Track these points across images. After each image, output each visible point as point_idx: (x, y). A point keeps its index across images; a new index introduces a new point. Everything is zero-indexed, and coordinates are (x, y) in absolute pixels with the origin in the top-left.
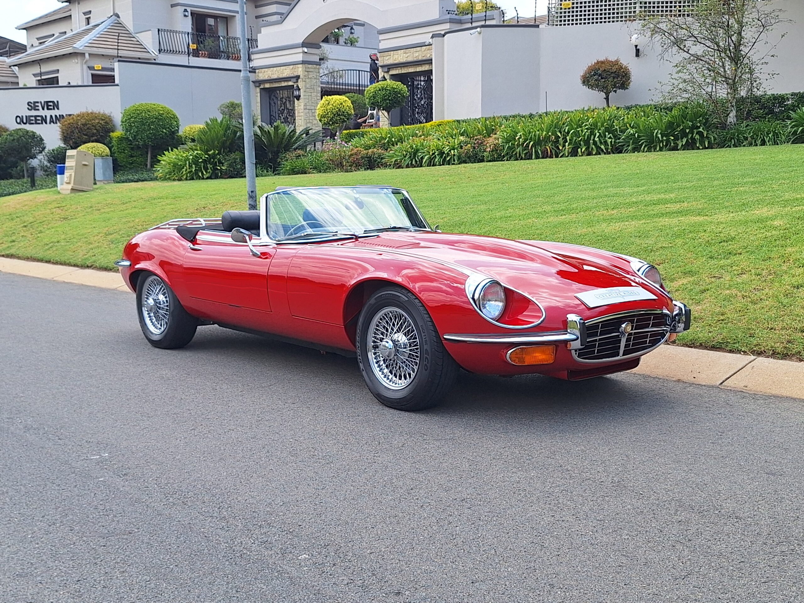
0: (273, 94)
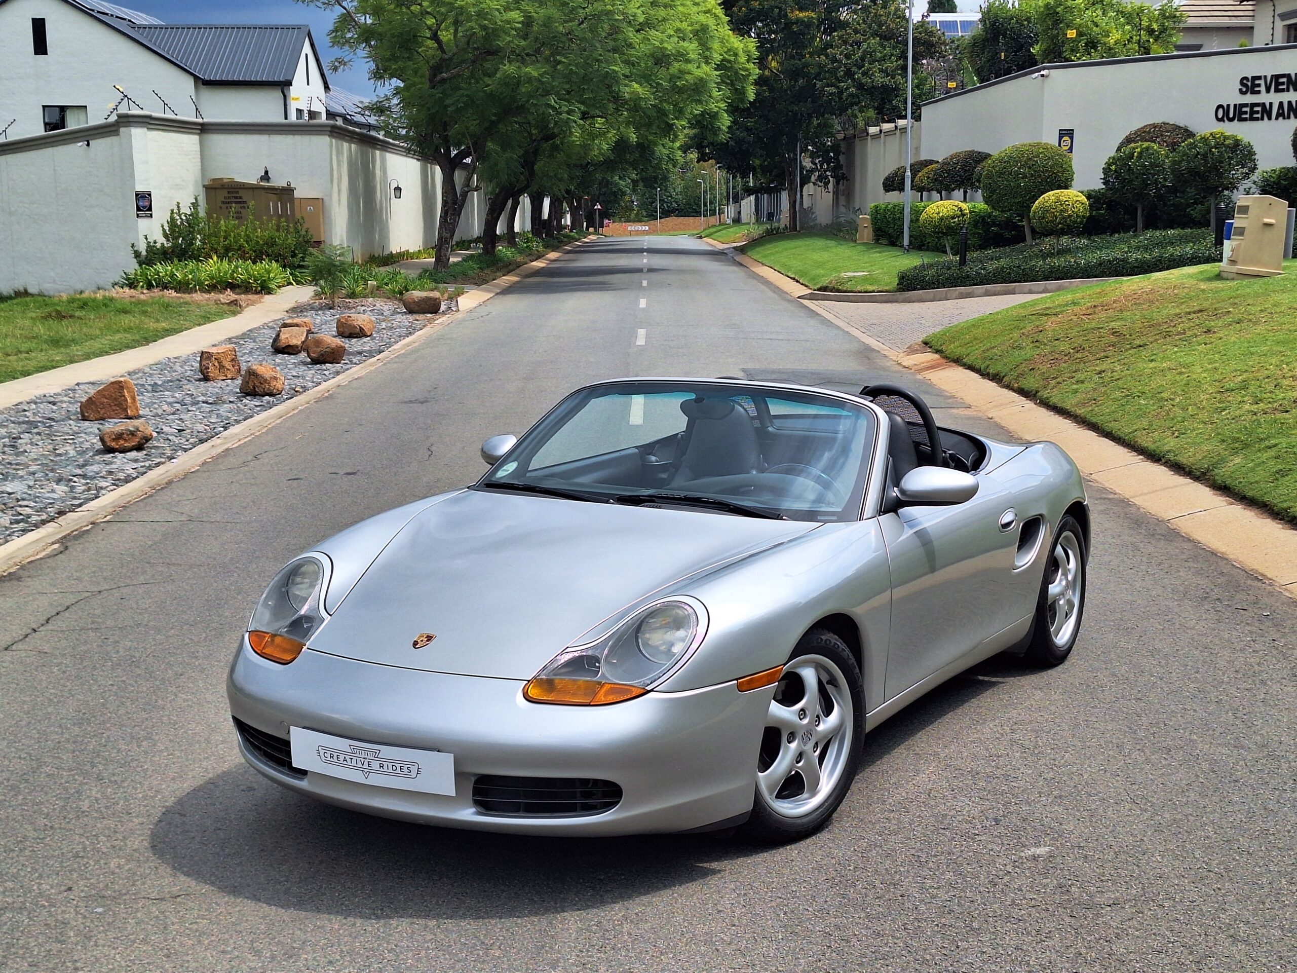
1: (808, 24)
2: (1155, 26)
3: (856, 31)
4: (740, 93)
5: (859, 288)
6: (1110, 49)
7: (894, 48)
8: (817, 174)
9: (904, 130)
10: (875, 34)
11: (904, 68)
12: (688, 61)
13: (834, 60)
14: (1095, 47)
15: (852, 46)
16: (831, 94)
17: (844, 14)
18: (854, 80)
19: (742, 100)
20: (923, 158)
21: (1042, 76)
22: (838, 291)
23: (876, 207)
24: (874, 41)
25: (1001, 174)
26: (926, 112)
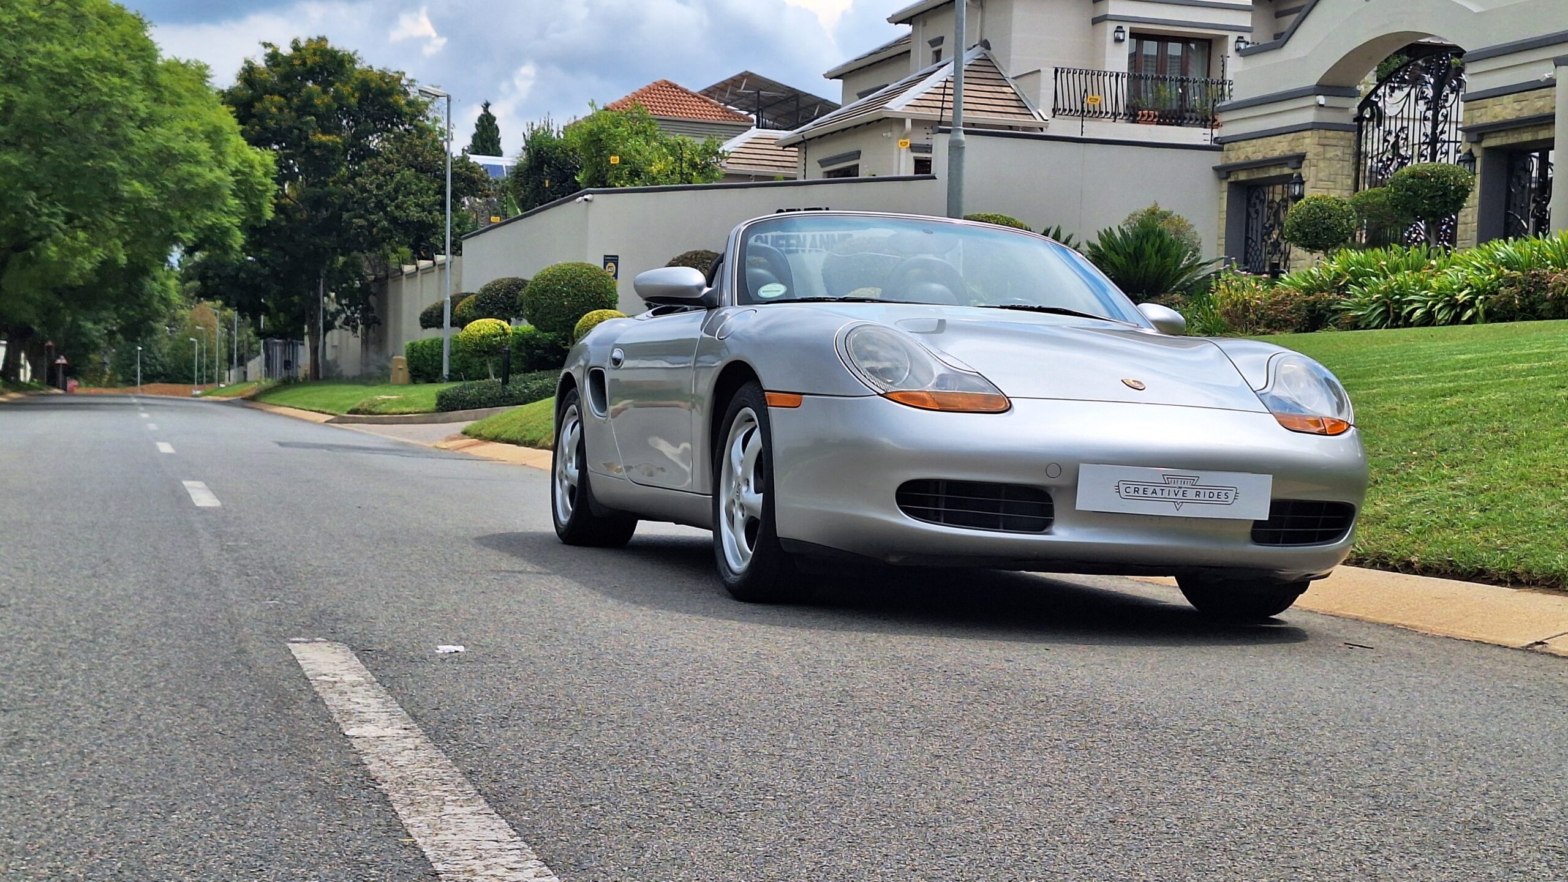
0: (1256, 194)
1: (332, 150)
2: (698, 160)
3: (389, 161)
4: (255, 210)
5: (394, 410)
6: (654, 178)
7: (431, 182)
8: (344, 316)
9: (442, 266)
10: (410, 166)
11: (443, 204)
12: (199, 163)
13: (364, 190)
14: (638, 176)
15: (384, 175)
16: (361, 227)
17: (374, 142)
18: (386, 213)
19: (259, 218)
20: (464, 291)
21: (586, 200)
22: (371, 413)
23: (412, 345)
24: (409, 173)
25: (544, 291)
26: (467, 245)
